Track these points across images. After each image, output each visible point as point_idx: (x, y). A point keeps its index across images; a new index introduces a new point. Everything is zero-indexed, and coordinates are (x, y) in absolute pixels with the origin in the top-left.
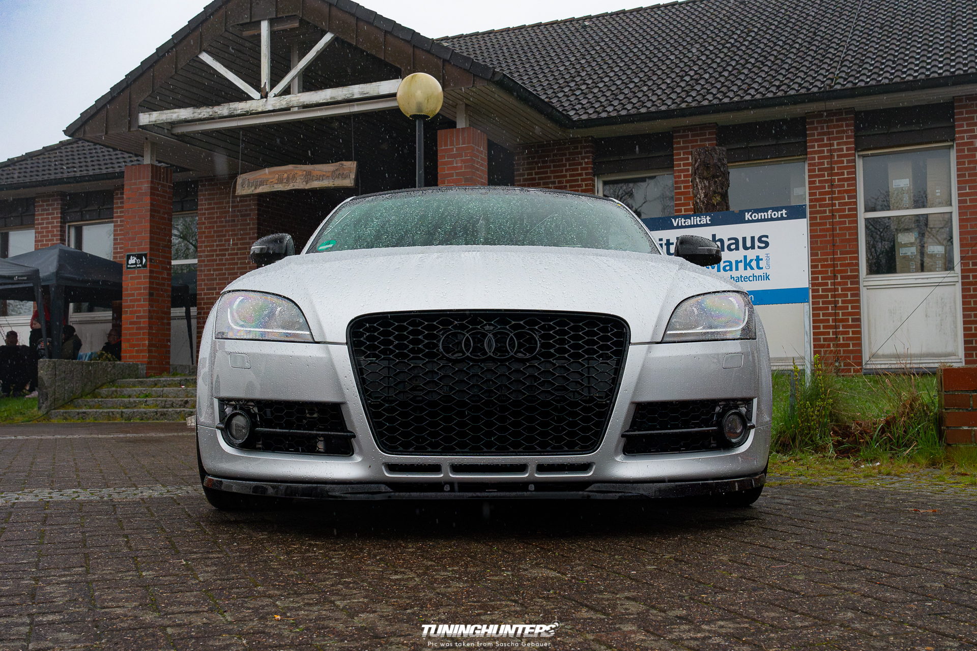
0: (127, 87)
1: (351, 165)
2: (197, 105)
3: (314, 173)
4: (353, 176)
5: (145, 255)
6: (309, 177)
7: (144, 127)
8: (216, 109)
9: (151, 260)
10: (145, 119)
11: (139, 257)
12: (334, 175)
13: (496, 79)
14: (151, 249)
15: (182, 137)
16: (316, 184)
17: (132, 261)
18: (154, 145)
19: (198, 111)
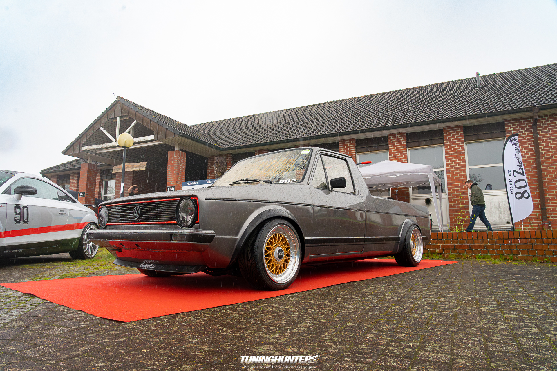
0: (79, 139)
1: (145, 163)
2: (98, 144)
3: (135, 166)
4: (145, 166)
5: (85, 193)
6: (133, 167)
7: (84, 151)
8: (103, 145)
9: (86, 194)
10: (84, 148)
11: (83, 193)
12: (140, 166)
13: (181, 134)
14: (87, 191)
15: (99, 154)
16: (134, 169)
17: (81, 195)
18: (91, 157)
19: (98, 146)
